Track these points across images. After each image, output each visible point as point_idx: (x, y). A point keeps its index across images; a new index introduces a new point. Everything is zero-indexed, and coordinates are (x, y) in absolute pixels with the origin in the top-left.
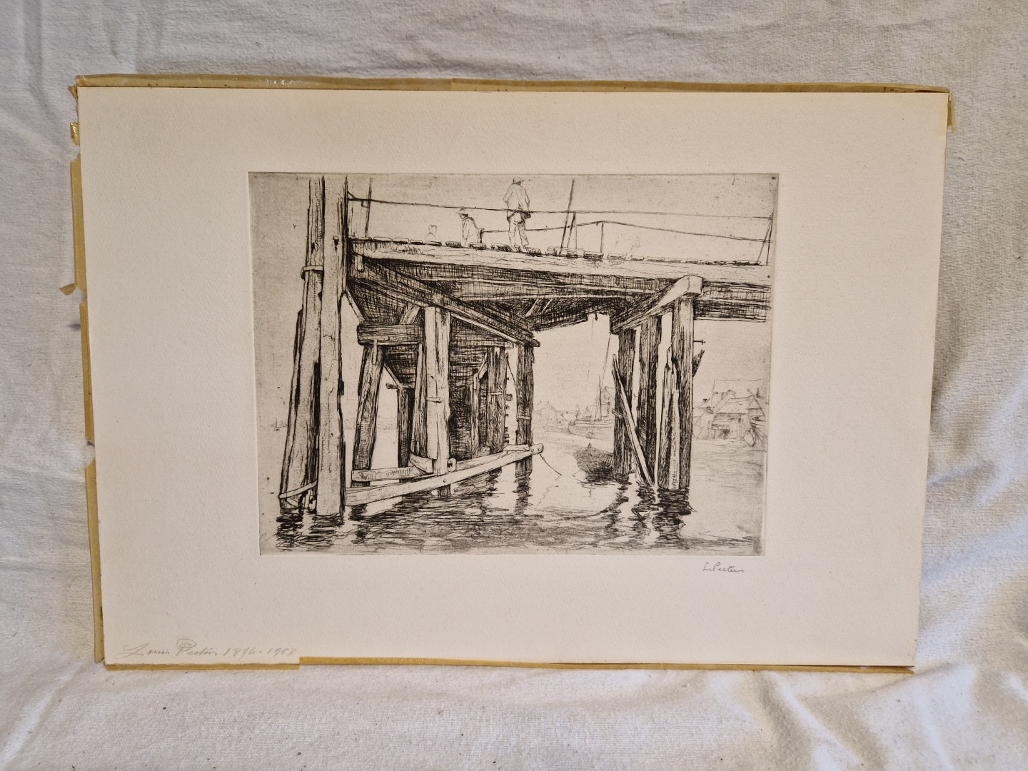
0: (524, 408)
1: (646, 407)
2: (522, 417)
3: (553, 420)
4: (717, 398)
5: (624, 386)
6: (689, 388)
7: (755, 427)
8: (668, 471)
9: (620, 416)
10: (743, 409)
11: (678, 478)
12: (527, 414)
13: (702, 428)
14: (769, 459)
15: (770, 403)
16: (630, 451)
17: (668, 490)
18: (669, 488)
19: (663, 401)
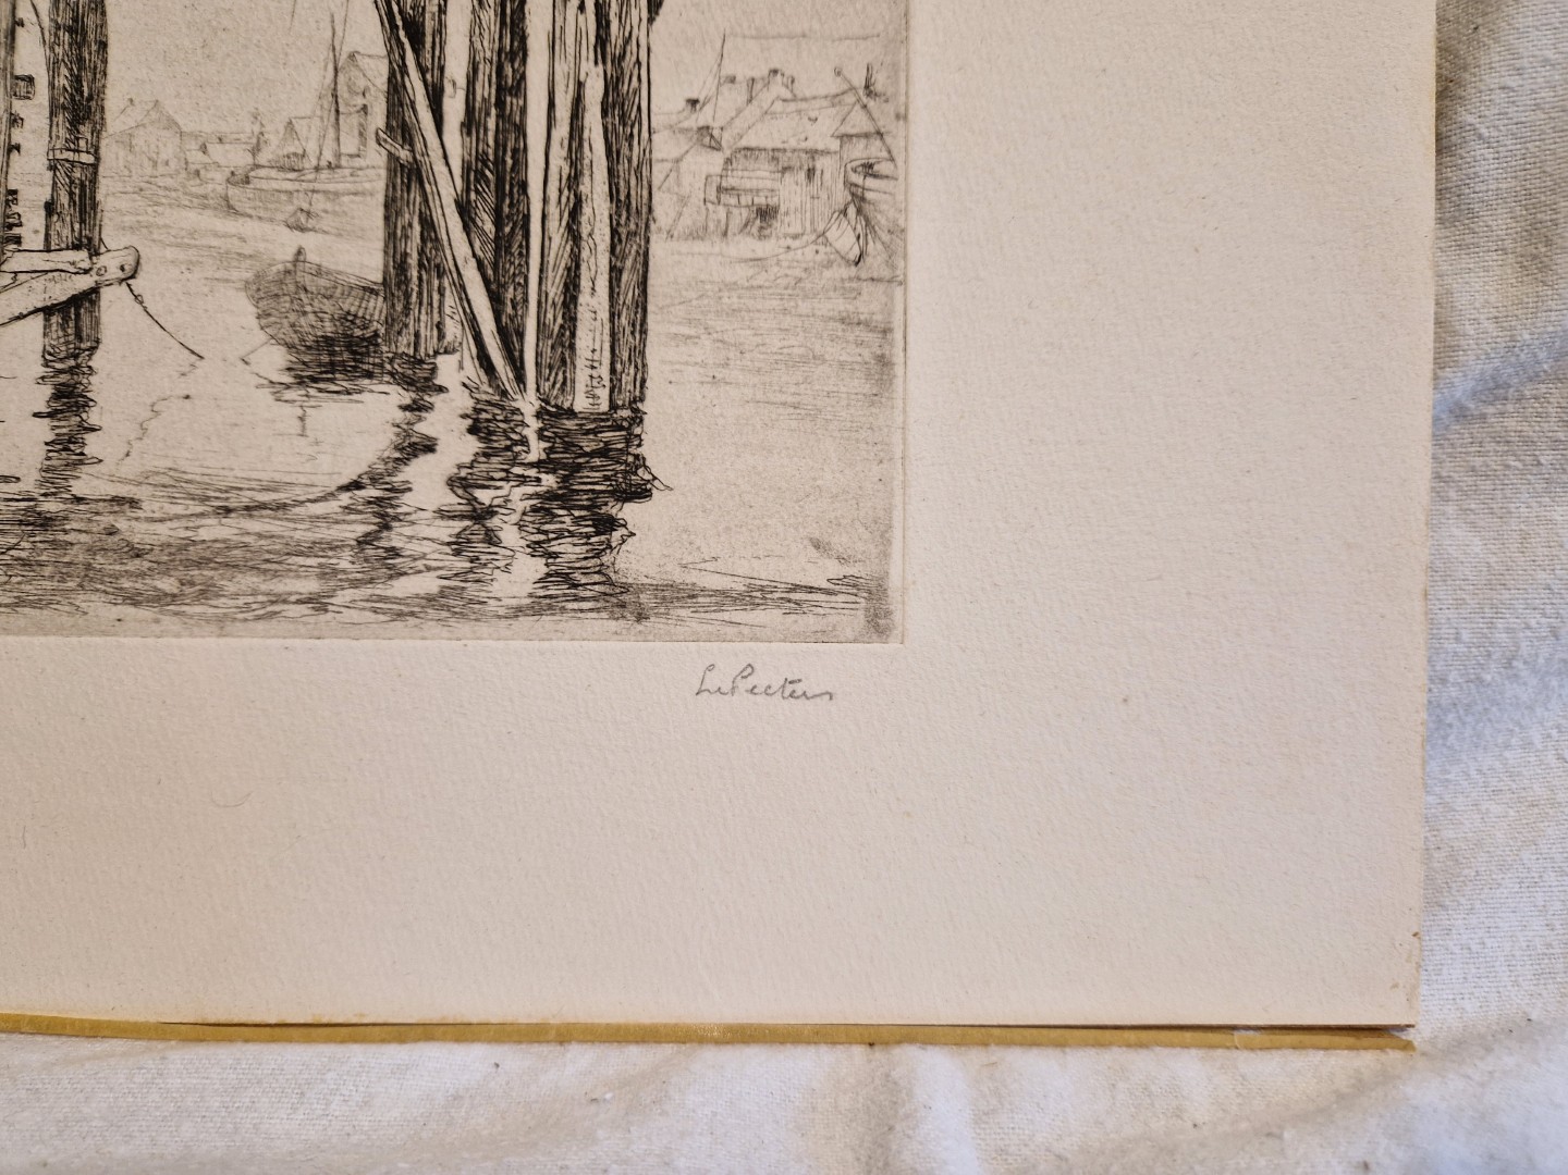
0: (75, 124)
1: (491, 123)
2: (70, 155)
3: (173, 164)
4: (732, 98)
5: (417, 51)
6: (638, 62)
7: (863, 199)
8: (572, 347)
9: (404, 154)
10: (821, 135)
11: (605, 371)
12: (82, 143)
13: (683, 201)
14: (912, 312)
15: (911, 117)
16: (440, 277)
17: (571, 413)
18: (577, 408)
19: (551, 105)
